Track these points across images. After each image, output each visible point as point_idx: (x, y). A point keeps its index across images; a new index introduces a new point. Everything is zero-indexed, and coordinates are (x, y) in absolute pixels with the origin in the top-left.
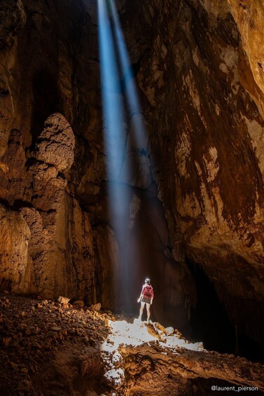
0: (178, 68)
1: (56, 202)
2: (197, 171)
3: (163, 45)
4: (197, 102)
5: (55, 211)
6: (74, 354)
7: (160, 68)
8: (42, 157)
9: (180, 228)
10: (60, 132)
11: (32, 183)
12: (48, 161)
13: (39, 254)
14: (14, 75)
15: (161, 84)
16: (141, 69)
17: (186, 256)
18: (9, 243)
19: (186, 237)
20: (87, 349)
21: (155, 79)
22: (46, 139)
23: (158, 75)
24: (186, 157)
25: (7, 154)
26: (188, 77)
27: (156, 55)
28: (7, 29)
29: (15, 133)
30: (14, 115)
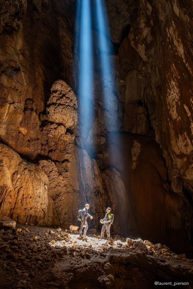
0: (162, 22)
1: (68, 153)
2: (186, 113)
3: (148, 3)
4: (181, 50)
5: (67, 160)
6: (71, 264)
7: (147, 24)
8: (52, 118)
9: (176, 165)
10: (64, 95)
11: (47, 141)
12: (57, 121)
13: (58, 195)
14: (23, 54)
15: (149, 39)
16: (132, 29)
17: (183, 188)
18: (31, 188)
19: (182, 171)
20: (83, 260)
21: (144, 36)
22: (53, 104)
23: (146, 32)
24: (176, 102)
25: (24, 119)
26: (171, 29)
27: (143, 14)
28: (13, 16)
29: (28, 102)
30: (26, 88)
